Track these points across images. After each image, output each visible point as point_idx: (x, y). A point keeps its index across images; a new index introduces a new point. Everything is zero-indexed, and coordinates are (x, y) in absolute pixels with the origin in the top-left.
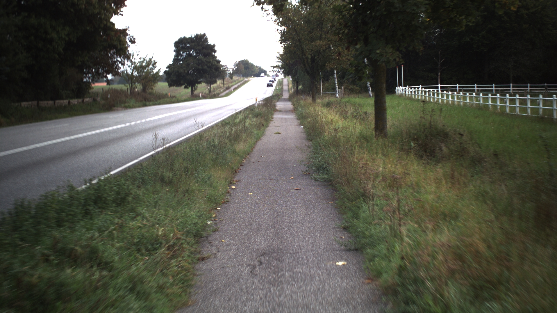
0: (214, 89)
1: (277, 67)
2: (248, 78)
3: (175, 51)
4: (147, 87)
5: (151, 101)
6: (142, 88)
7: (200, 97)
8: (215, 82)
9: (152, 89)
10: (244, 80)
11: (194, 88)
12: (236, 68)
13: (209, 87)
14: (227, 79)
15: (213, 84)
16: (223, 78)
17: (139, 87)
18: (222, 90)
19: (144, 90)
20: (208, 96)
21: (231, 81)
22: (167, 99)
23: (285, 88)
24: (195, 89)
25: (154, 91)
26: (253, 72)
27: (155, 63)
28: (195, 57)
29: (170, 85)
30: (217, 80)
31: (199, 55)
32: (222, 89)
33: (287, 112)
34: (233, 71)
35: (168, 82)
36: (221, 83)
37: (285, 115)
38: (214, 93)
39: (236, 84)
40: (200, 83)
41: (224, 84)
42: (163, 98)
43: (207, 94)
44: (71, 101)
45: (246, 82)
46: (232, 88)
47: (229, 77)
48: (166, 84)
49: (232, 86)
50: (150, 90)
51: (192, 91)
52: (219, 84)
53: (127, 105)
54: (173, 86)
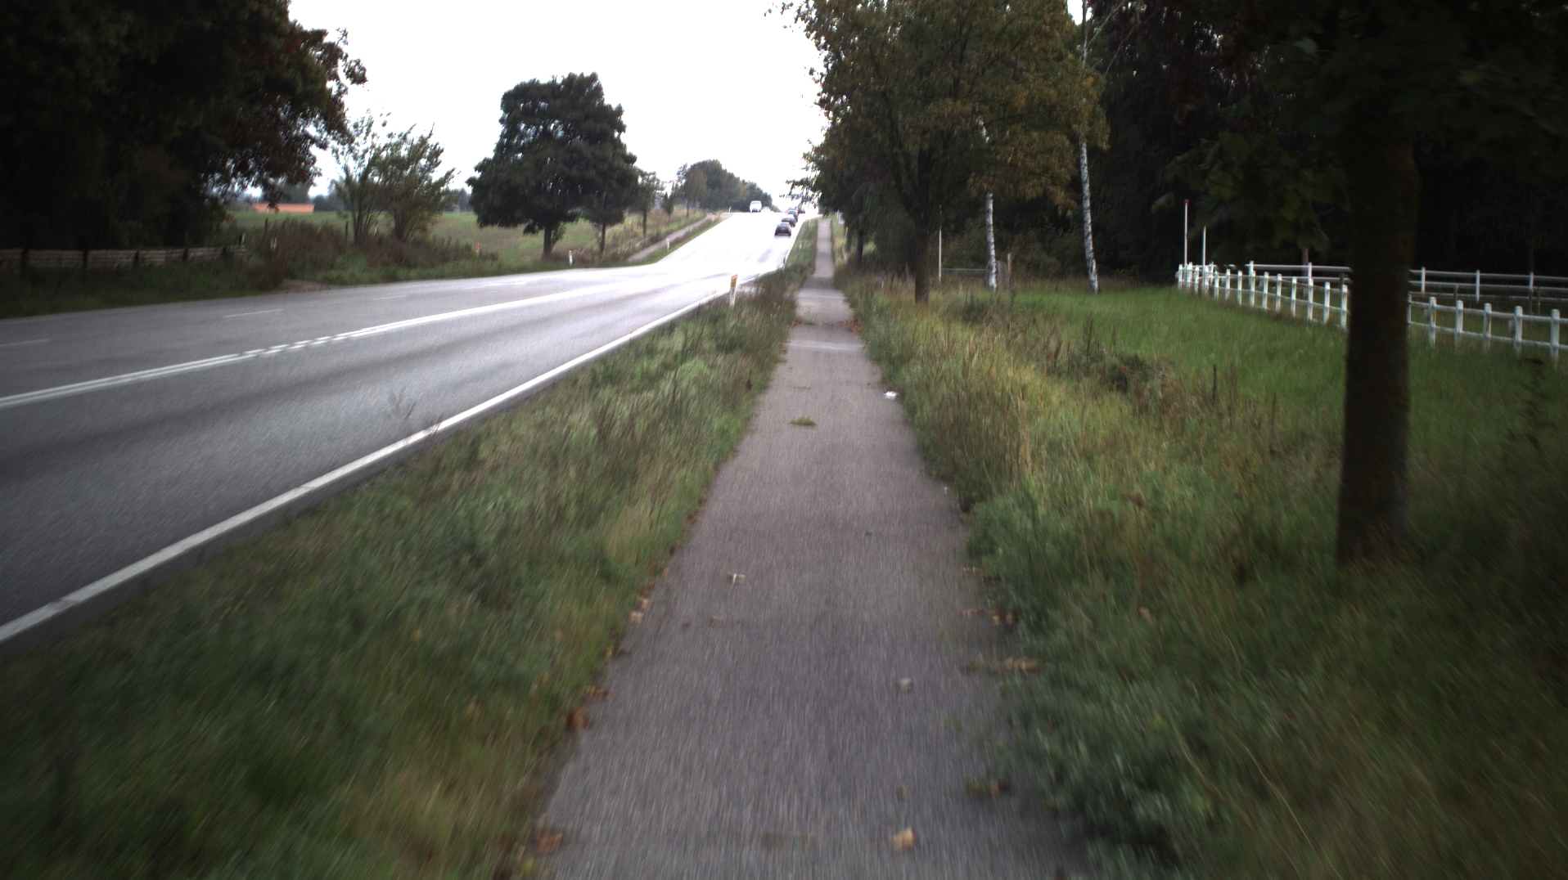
0: (615, 238)
1: (804, 183)
2: (718, 213)
3: (502, 121)
4: (410, 223)
5: (415, 266)
6: (393, 224)
7: (568, 260)
8: (619, 219)
9: (424, 229)
10: (705, 216)
11: (553, 232)
12: (684, 181)
13: (600, 234)
14: (657, 213)
15: (612, 224)
16: (643, 209)
17: (381, 223)
18: (638, 245)
19: (399, 232)
20: (596, 258)
21: (666, 218)
22: (465, 264)
23: (823, 247)
24: (558, 237)
25: (431, 237)
26: (731, 196)
27: (437, 153)
28: (563, 141)
29: (484, 221)
30: (626, 214)
31: (574, 137)
32: (640, 239)
33: (831, 327)
34: (675, 189)
35: (477, 211)
36: (638, 224)
37: (828, 341)
38: (615, 250)
39: (681, 228)
40: (572, 218)
41: (644, 225)
42: (455, 260)
43: (593, 255)
44: (143, 252)
45: (709, 225)
46: (668, 241)
47: (662, 206)
48: (471, 217)
49: (669, 233)
50: (418, 234)
51: (548, 243)
52: (632, 226)
53: (334, 274)
54: (492, 223)
